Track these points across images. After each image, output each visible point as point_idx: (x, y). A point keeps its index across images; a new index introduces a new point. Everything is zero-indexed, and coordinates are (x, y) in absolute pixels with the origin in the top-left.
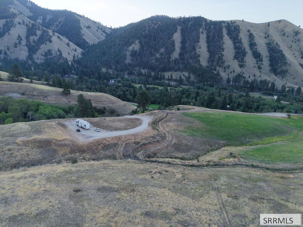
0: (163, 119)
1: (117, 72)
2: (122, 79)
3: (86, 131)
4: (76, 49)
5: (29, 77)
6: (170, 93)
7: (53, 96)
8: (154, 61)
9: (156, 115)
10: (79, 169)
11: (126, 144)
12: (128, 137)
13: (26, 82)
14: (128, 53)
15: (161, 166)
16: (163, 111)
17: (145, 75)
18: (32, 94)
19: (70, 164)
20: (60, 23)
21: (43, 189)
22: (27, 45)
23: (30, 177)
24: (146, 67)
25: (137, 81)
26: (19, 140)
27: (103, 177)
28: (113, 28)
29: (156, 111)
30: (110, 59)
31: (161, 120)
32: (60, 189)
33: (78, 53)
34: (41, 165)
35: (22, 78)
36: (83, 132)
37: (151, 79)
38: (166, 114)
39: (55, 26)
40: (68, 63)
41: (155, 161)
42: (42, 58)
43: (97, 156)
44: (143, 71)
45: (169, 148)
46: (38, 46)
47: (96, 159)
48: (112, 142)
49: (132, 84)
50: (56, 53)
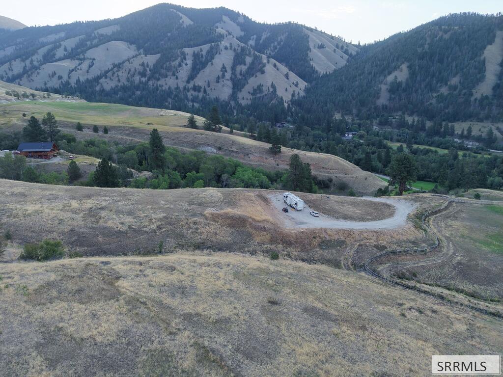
0: (440, 211)
1: (360, 119)
2: (368, 132)
3: (297, 212)
4: (297, 82)
5: (230, 124)
6: (462, 163)
7: (256, 155)
8: (434, 101)
9: (425, 202)
10: (279, 269)
11: (359, 245)
12: (365, 235)
13: (225, 132)
14: (384, 87)
15: (425, 300)
16: (441, 196)
17: (412, 126)
18: (230, 149)
19: (268, 259)
20: (279, 44)
21: (228, 286)
22: (231, 78)
23: (215, 265)
24: (416, 111)
25: (395, 137)
26: (208, 211)
27: (314, 291)
28: (361, 44)
29: (425, 195)
30: (351, 98)
31: (436, 213)
32: (250, 293)
33: (300, 89)
34: (230, 252)
35: (220, 126)
36: (292, 213)
37: (423, 134)
38: (447, 203)
39: (272, 49)
40: (283, 104)
41: (413, 288)
42: (249, 98)
43: (309, 256)
44: (409, 119)
45: (446, 270)
46: (246, 79)
47: (306, 260)
48: (336, 237)
49: (385, 142)
50: (268, 90)
